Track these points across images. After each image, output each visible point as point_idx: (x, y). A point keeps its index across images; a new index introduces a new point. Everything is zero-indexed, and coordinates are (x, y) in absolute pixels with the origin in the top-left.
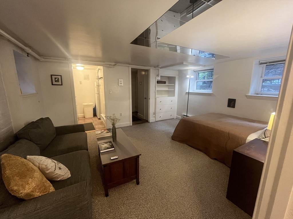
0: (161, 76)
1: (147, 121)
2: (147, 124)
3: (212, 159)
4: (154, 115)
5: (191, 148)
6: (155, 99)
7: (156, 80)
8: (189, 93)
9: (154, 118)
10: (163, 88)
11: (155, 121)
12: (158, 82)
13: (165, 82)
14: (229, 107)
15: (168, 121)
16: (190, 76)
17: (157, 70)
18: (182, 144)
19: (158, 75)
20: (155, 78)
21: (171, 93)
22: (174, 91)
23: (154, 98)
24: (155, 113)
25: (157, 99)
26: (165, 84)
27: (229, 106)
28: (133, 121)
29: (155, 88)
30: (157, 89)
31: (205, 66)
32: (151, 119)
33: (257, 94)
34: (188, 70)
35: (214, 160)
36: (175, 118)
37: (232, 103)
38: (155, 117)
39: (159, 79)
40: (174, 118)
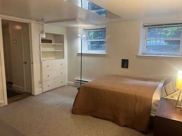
0: (46, 33)
1: (30, 94)
2: (30, 98)
3: (122, 127)
4: (40, 85)
5: (97, 119)
6: (41, 63)
7: (40, 38)
8: (81, 54)
9: (40, 89)
10: (49, 48)
11: (41, 92)
12: (43, 41)
13: (51, 41)
14: (123, 68)
15: (59, 90)
16: (82, 35)
17: (41, 25)
18: (86, 117)
19: (42, 32)
20: (38, 35)
21: (59, 55)
22: (63, 52)
23: (39, 62)
24: (41, 82)
25: (43, 63)
26: (51, 43)
27: (123, 66)
28: (8, 97)
29: (39, 49)
30: (43, 49)
31: (96, 24)
32: (37, 90)
33: (144, 54)
34: (77, 27)
35: (124, 127)
36: (66, 84)
37: (125, 63)
38: (42, 87)
39: (44, 36)
40: (65, 86)
